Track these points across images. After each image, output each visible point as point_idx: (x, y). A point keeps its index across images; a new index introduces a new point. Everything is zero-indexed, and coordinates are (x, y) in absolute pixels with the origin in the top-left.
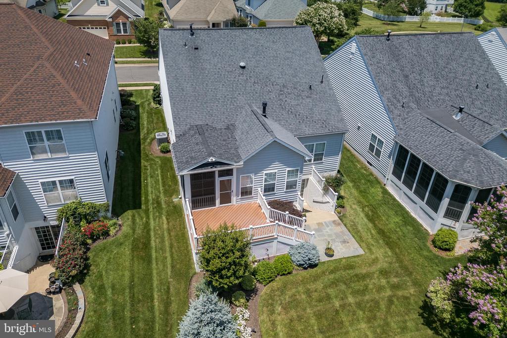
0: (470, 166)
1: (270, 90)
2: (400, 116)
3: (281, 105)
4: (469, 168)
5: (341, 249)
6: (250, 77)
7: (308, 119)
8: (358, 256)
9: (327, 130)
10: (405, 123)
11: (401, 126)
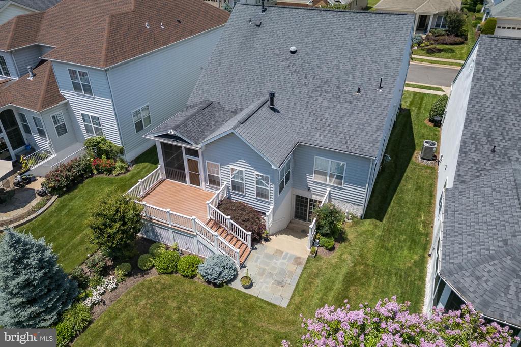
0: (489, 272)
1: (307, 84)
2: (476, 163)
3: (308, 102)
4: (486, 274)
5: (266, 287)
6: (294, 64)
7: (329, 128)
8: (274, 306)
9: (345, 147)
10: (478, 177)
11: (467, 178)
